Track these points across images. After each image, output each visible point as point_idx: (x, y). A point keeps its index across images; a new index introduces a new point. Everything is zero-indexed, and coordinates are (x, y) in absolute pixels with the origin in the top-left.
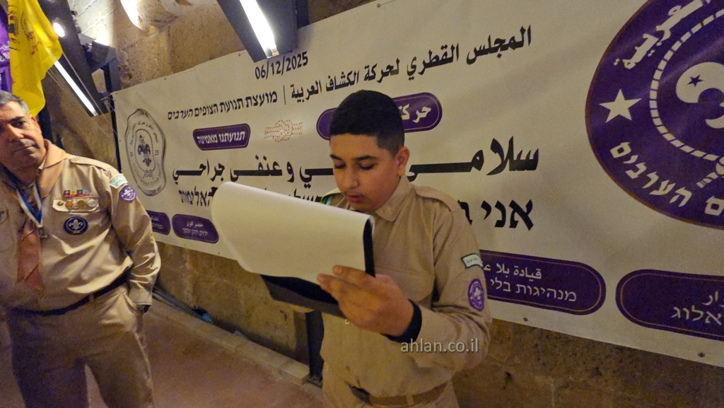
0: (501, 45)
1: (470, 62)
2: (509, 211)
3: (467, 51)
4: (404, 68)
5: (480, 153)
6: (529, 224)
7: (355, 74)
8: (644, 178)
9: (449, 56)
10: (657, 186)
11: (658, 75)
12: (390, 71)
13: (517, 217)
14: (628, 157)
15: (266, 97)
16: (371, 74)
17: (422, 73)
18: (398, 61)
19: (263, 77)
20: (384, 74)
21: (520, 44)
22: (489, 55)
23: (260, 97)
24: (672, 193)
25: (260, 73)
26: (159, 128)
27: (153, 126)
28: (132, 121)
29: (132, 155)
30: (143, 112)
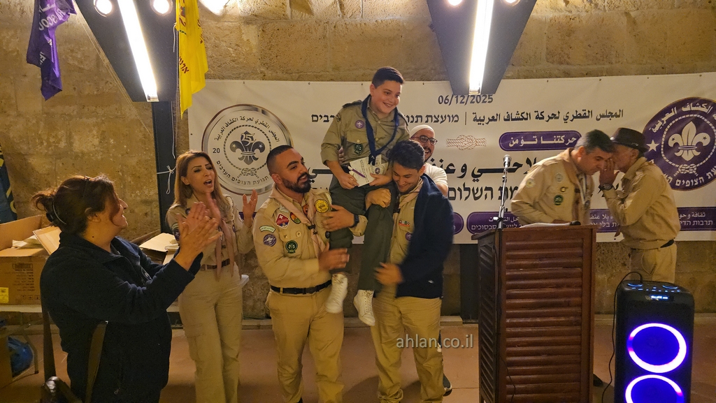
0: (611, 115)
1: (598, 120)
3: (596, 114)
4: (562, 116)
7: (527, 114)
9: (587, 115)
11: (664, 136)
12: (554, 116)
15: (447, 118)
16: (540, 116)
17: (572, 121)
18: (559, 112)
19: (446, 103)
20: (550, 118)
21: (619, 116)
22: (606, 118)
23: (442, 117)
25: (443, 100)
26: (283, 127)
27: (270, 123)
28: (228, 115)
29: (217, 151)
30: (256, 109)
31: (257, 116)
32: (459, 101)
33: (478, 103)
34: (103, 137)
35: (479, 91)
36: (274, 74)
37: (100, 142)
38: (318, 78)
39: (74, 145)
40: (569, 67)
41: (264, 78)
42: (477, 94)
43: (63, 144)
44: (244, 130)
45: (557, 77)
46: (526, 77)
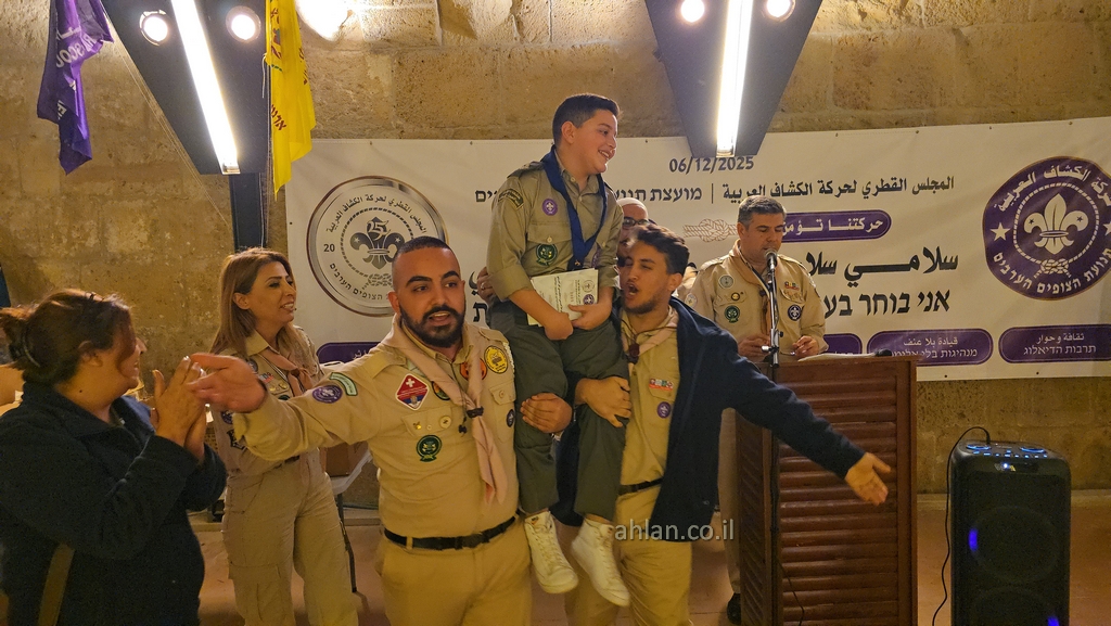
0: (935, 186)
1: (915, 193)
2: (935, 297)
3: (912, 184)
4: (860, 188)
5: (916, 257)
6: (946, 307)
7: (806, 185)
8: (1009, 274)
9: (899, 185)
10: (1016, 278)
11: (1017, 217)
12: (848, 189)
13: (939, 303)
14: (1001, 262)
15: (684, 193)
16: (827, 189)
17: (875, 195)
18: (855, 182)
19: (681, 170)
20: (842, 191)
21: (947, 187)
22: (928, 191)
23: (675, 192)
24: (1023, 282)
25: (676, 166)
26: (432, 210)
27: (411, 205)
28: (348, 193)
29: (330, 248)
30: (389, 183)
31: (391, 194)
32: (702, 167)
33: (730, 169)
34: (154, 229)
35: (732, 151)
36: (418, 129)
37: (150, 237)
38: (485, 134)
39: (110, 242)
40: (869, 112)
41: (402, 135)
42: (729, 155)
43: (92, 241)
44: (372, 215)
45: (851, 128)
46: (803, 129)
